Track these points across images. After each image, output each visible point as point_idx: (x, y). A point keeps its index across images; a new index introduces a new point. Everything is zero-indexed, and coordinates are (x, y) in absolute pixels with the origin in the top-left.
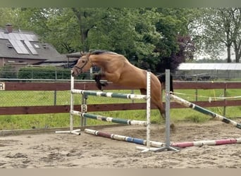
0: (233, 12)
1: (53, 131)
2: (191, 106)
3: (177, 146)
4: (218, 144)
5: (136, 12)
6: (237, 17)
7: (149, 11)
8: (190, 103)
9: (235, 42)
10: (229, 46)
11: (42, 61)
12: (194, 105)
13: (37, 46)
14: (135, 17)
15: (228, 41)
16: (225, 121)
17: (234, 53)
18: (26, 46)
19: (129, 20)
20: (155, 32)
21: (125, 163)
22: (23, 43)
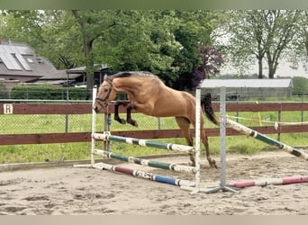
0: (266, 16)
1: (71, 165)
2: (252, 134)
3: (235, 186)
4: (285, 183)
5: (151, 18)
6: (271, 22)
7: (167, 16)
8: (251, 131)
9: (268, 53)
10: (260, 58)
11: (37, 79)
12: (256, 133)
13: (31, 61)
14: (150, 23)
15: (259, 52)
16: (295, 153)
17: (268, 66)
18: (17, 60)
19: (143, 27)
20: (174, 42)
21: (176, 209)
22: (14, 57)
